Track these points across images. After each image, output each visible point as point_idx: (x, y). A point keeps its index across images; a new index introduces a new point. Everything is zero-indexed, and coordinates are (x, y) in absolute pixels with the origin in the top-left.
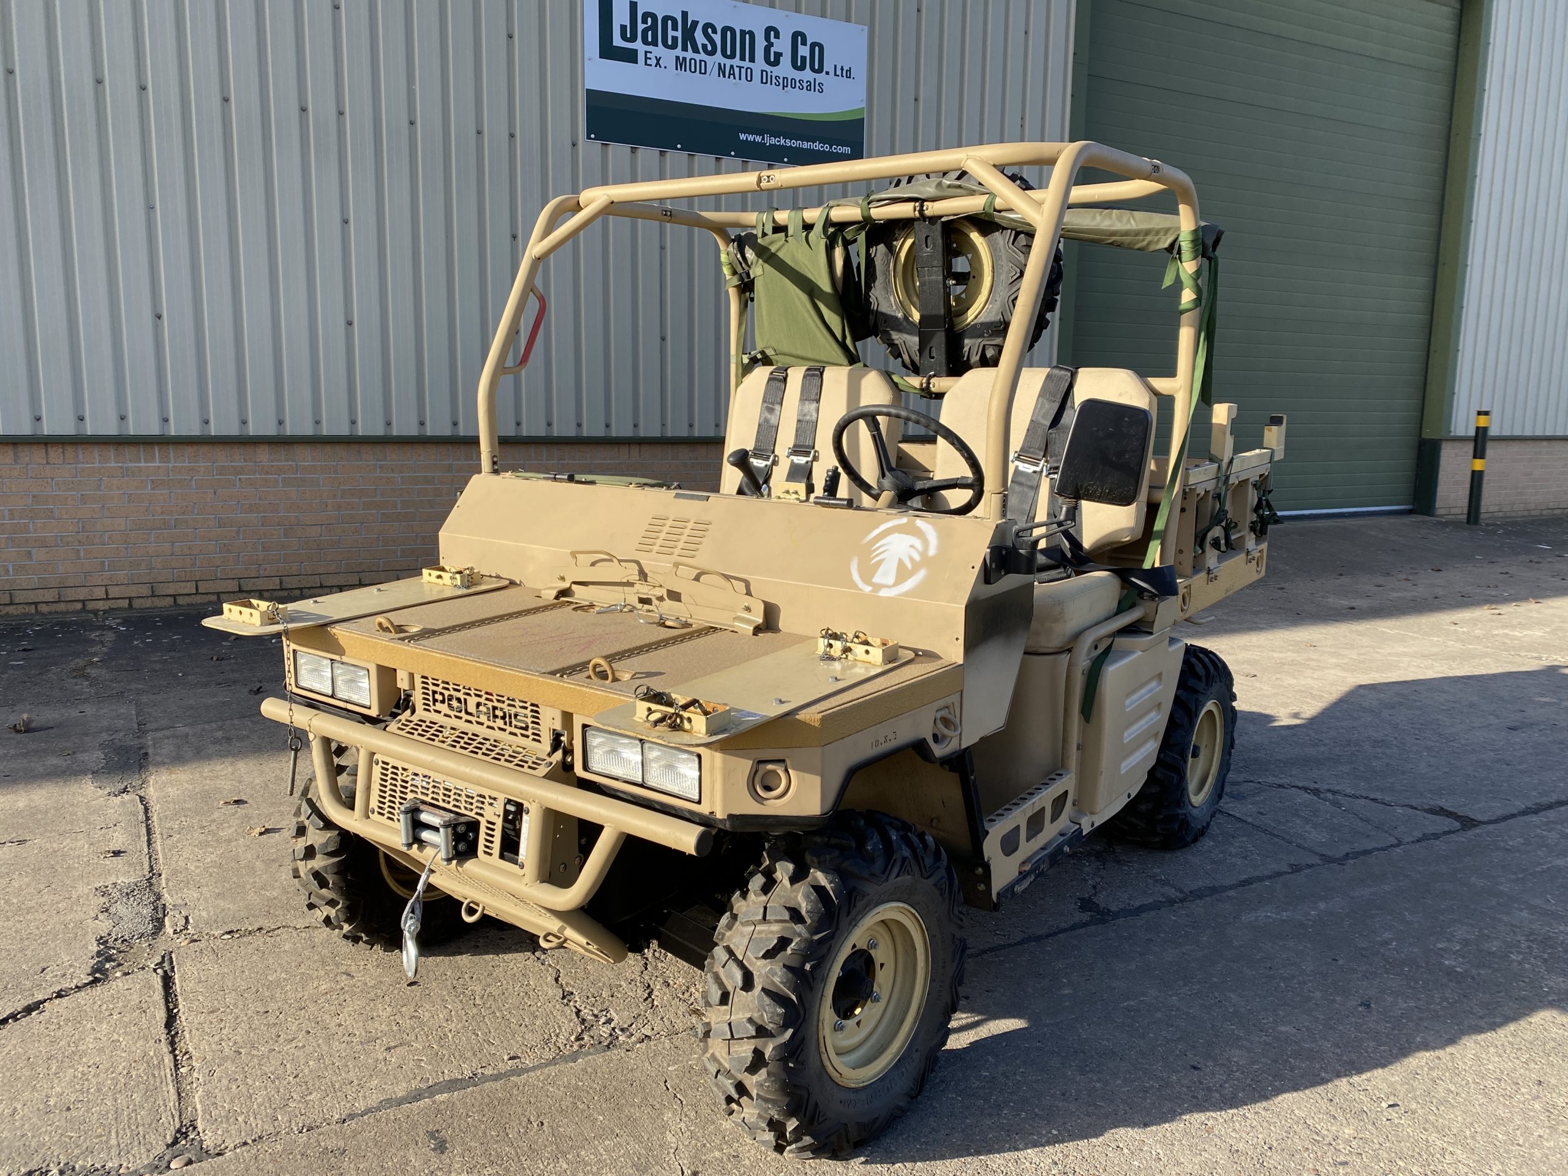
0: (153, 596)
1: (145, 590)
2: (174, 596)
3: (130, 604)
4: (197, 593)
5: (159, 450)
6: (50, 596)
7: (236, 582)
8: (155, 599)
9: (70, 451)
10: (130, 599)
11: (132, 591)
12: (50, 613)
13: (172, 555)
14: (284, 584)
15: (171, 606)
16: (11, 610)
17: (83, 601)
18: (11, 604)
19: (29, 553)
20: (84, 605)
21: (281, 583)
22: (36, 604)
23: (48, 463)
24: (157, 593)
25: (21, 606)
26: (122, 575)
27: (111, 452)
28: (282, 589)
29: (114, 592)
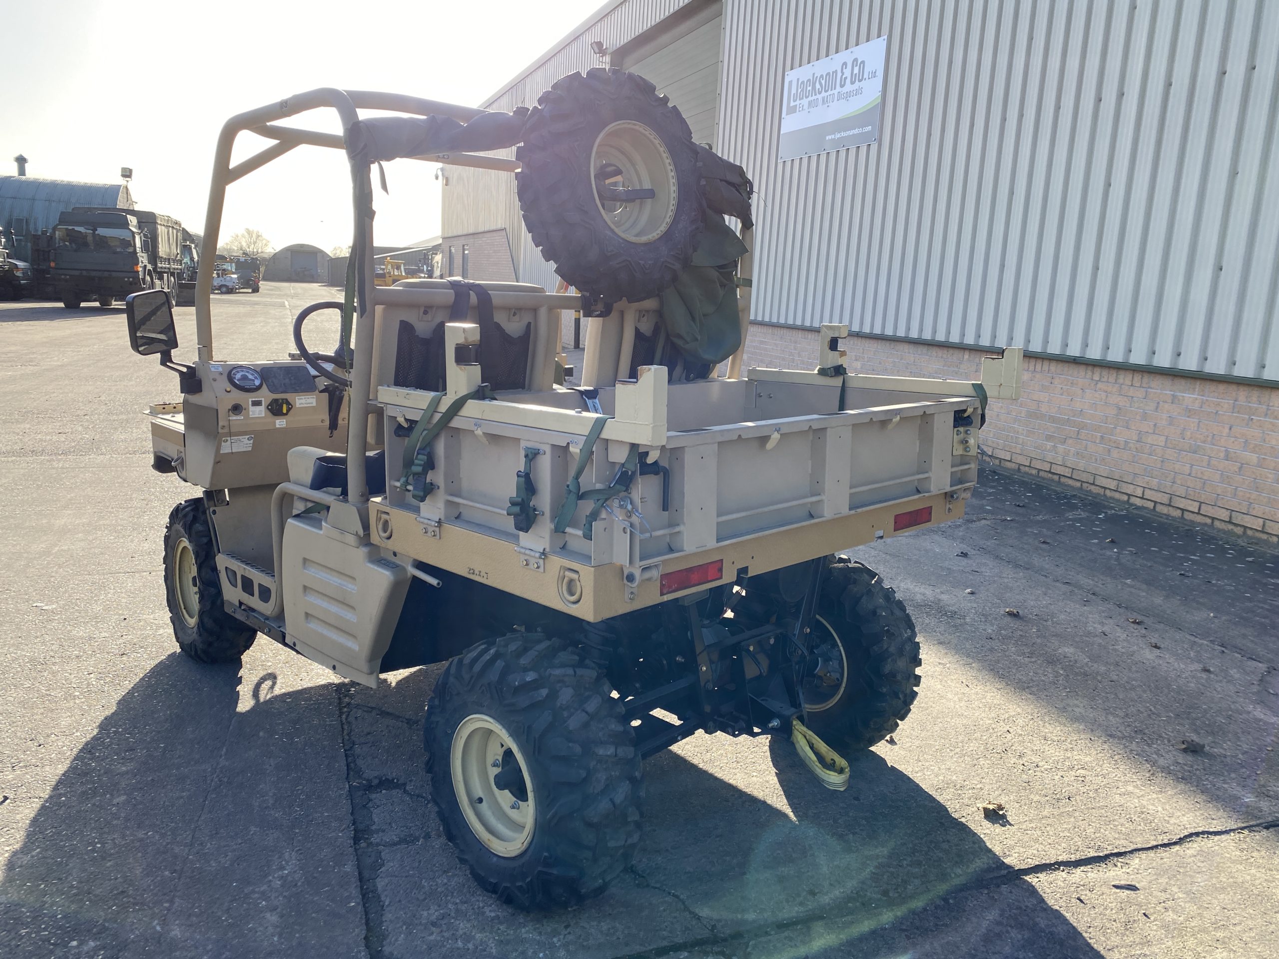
0: (1170, 505)
1: (1165, 499)
2: (1183, 510)
3: (1154, 507)
4: (1198, 513)
5: (1200, 384)
6: (1112, 485)
7: (1228, 513)
8: (1170, 508)
9: (1146, 376)
10: (1155, 502)
11: (1158, 497)
12: (1111, 498)
13: (1189, 475)
14: (1267, 528)
15: (1179, 518)
16: (1092, 488)
17: (1129, 495)
18: (1093, 484)
19: (1109, 451)
20: (1129, 498)
21: (1264, 525)
22: (1105, 488)
23: (1132, 385)
24: (1172, 504)
25: (1097, 487)
26: (1154, 483)
27: (1167, 382)
28: (1263, 532)
29: (1149, 494)
